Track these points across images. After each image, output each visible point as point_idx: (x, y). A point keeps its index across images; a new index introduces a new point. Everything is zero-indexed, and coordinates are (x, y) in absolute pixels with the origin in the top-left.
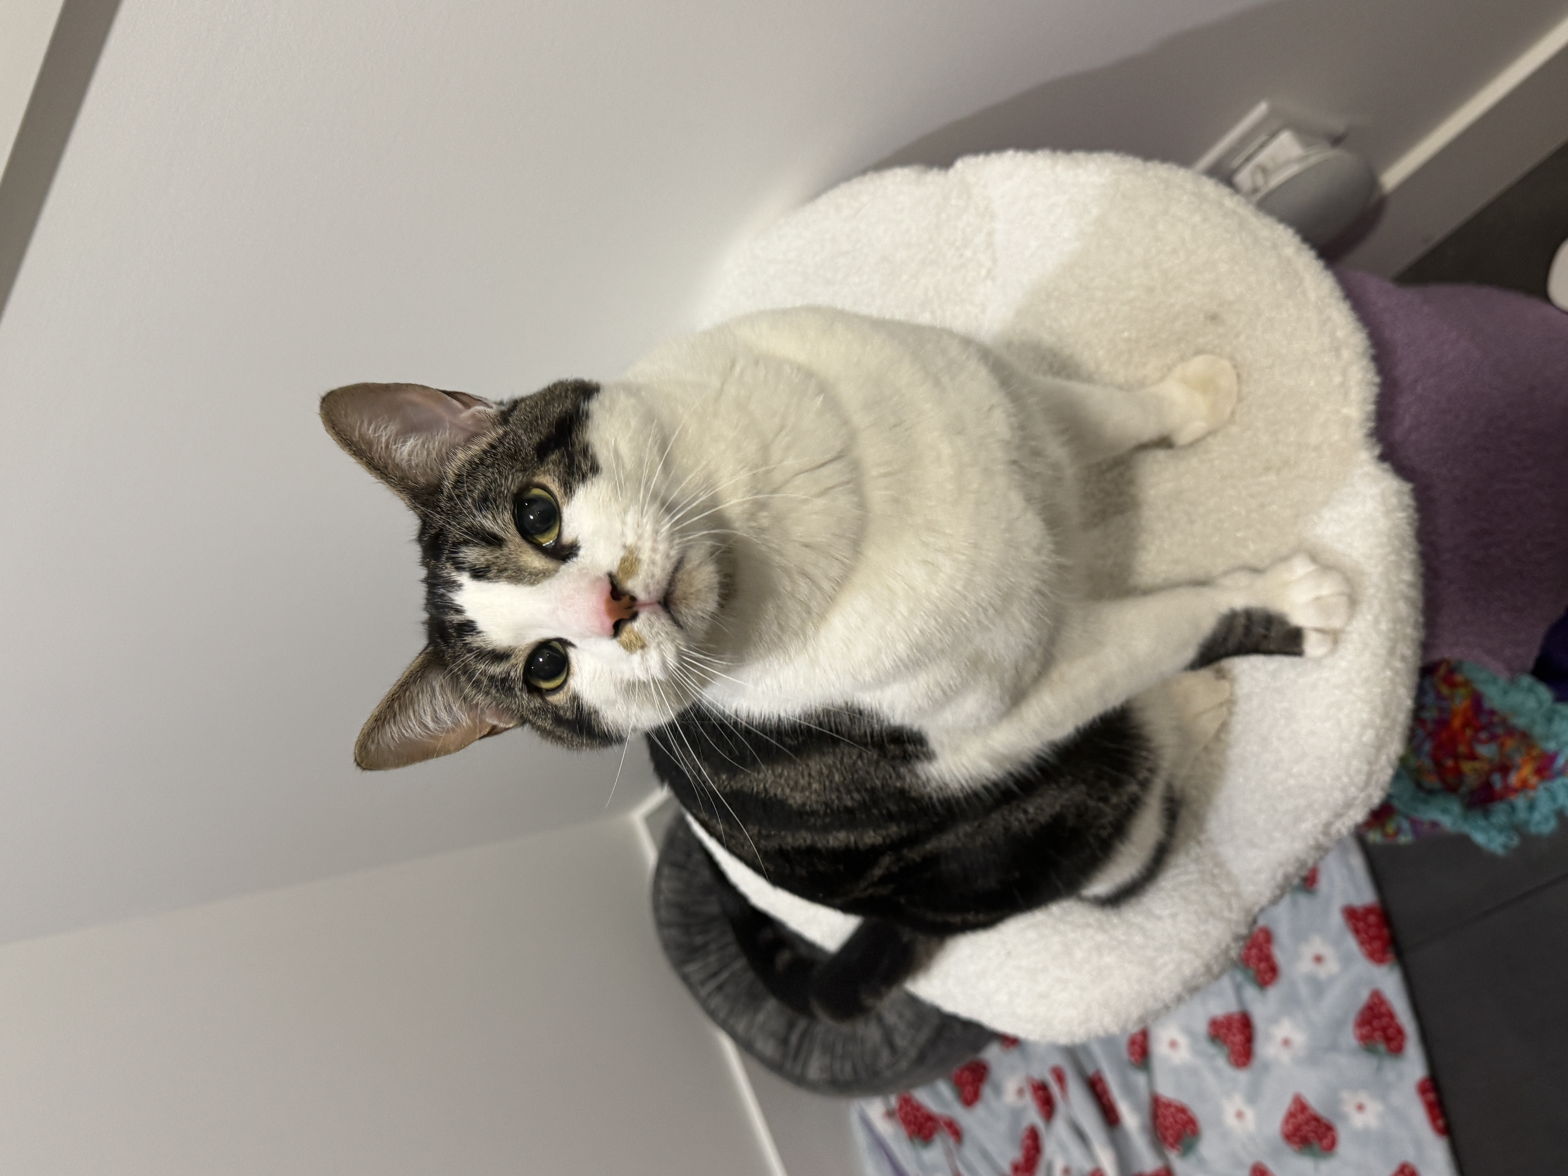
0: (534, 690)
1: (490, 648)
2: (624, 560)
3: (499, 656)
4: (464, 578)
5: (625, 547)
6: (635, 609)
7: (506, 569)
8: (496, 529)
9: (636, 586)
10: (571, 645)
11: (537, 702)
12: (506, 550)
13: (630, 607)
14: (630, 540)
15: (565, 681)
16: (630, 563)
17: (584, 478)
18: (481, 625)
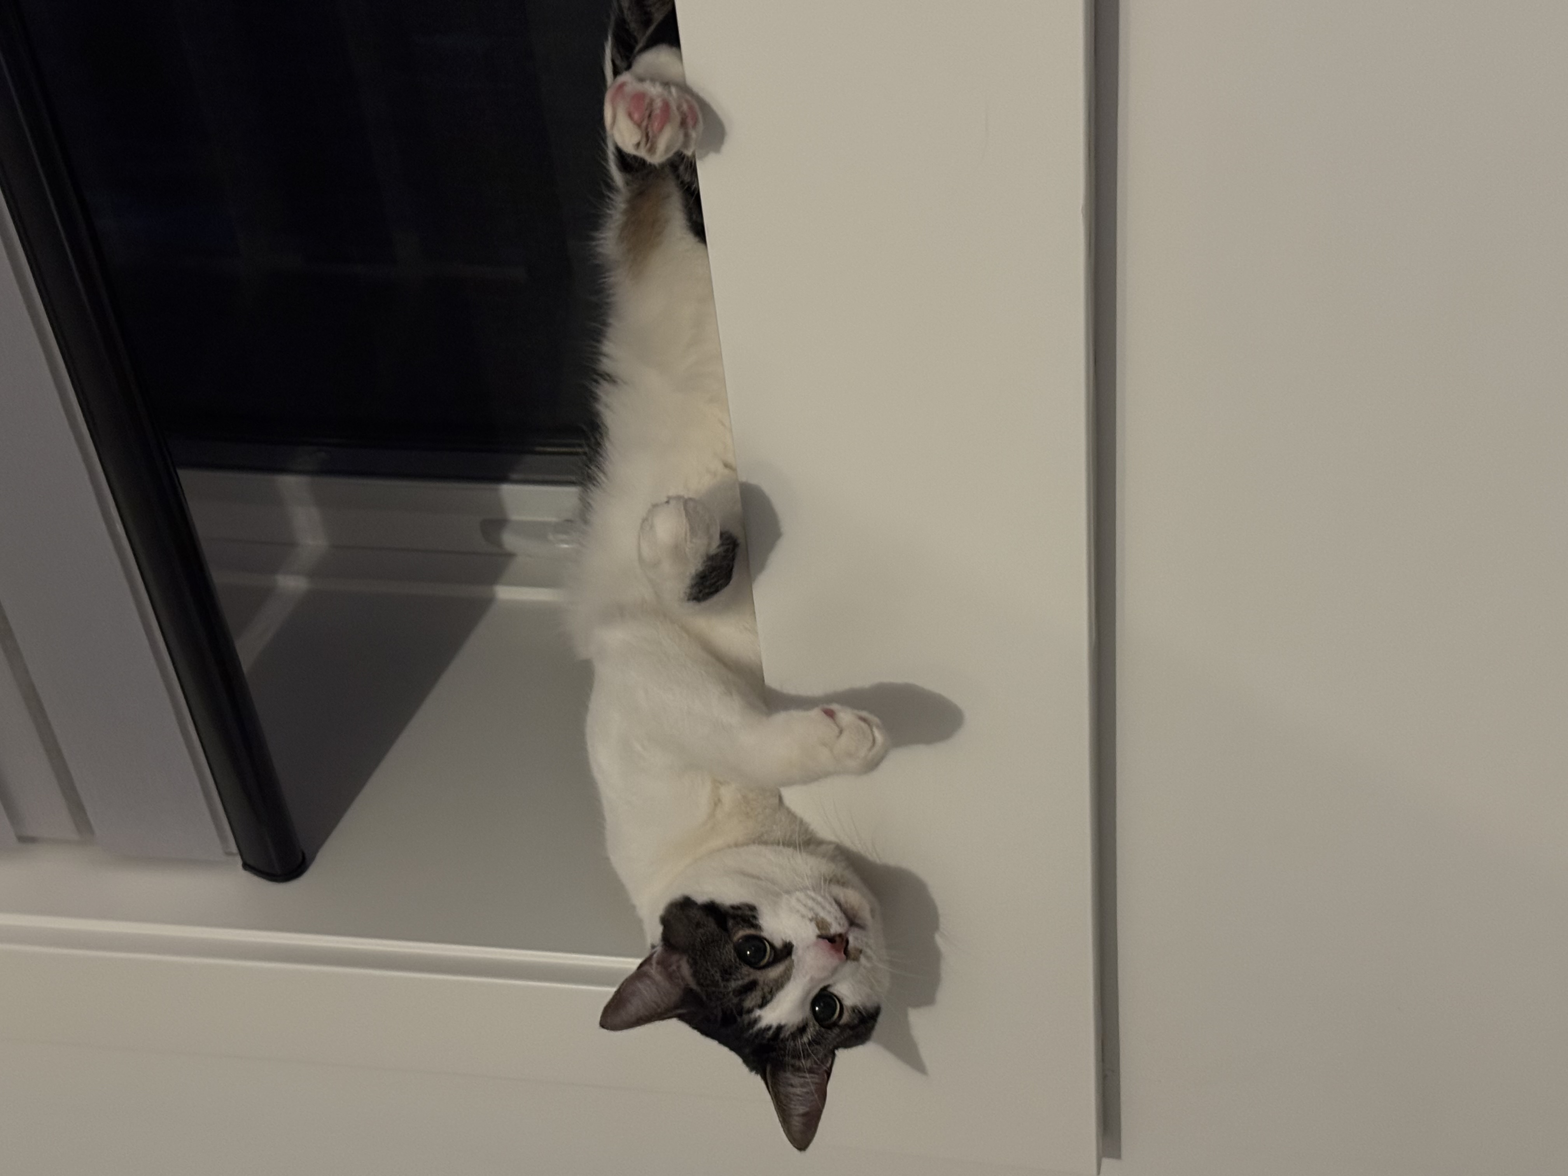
0: (830, 1027)
1: (795, 1028)
2: (818, 925)
3: (802, 1029)
4: (758, 1013)
5: (811, 920)
6: (845, 939)
7: (772, 989)
8: (746, 980)
9: (835, 928)
10: (829, 986)
11: (836, 1031)
12: (761, 983)
13: (843, 939)
14: (810, 915)
15: (841, 1005)
16: (821, 924)
17: (755, 917)
18: (783, 1023)
